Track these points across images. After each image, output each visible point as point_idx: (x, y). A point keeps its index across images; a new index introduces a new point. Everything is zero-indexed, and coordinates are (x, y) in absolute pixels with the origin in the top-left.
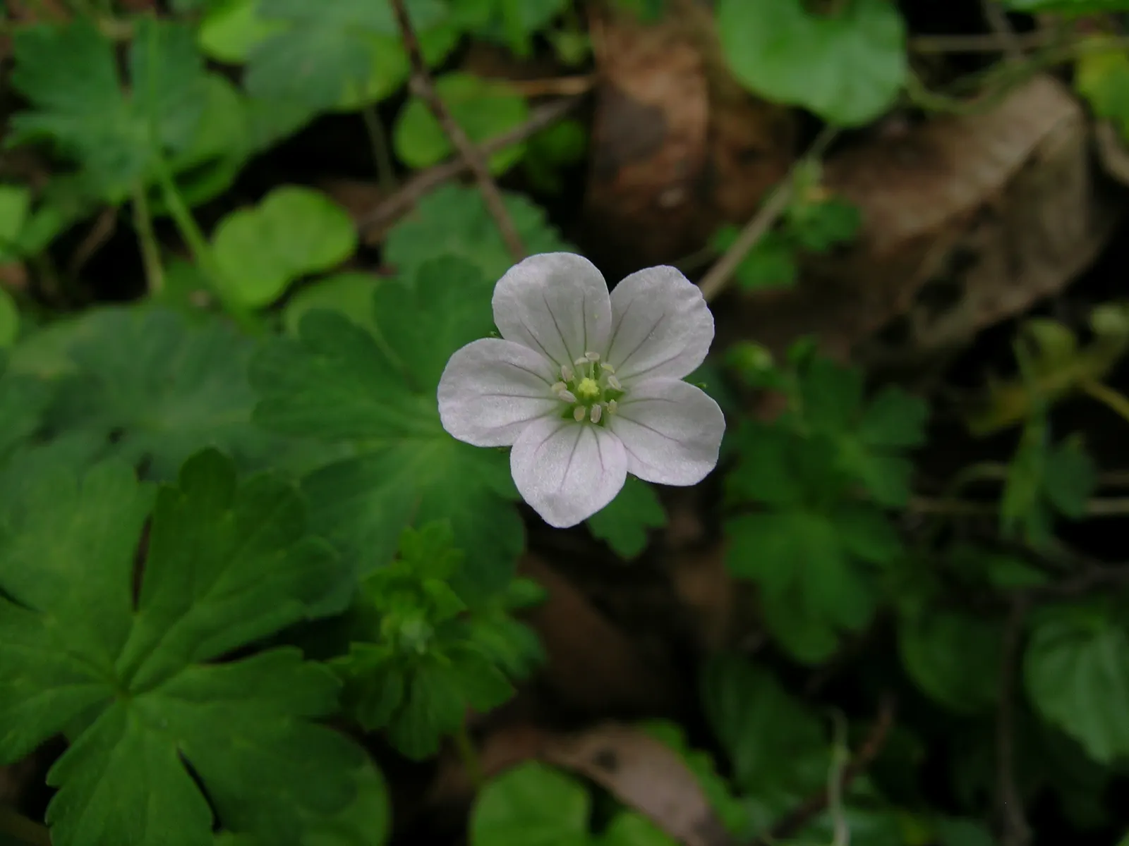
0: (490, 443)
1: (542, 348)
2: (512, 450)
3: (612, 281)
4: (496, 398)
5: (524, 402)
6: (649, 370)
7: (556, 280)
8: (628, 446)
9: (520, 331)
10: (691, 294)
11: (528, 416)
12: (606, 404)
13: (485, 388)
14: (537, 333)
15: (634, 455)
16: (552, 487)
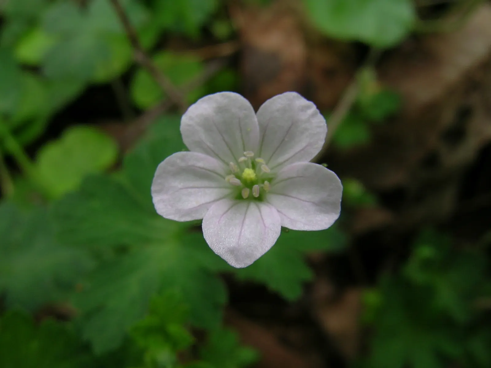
0: (188, 219)
1: (215, 155)
2: (203, 221)
3: (256, 106)
4: (190, 190)
5: (208, 191)
6: (287, 160)
7: (221, 110)
8: (280, 210)
9: (201, 146)
10: (308, 107)
11: (212, 199)
12: (262, 185)
13: (182, 184)
14: (211, 146)
15: (285, 215)
16: (232, 242)
